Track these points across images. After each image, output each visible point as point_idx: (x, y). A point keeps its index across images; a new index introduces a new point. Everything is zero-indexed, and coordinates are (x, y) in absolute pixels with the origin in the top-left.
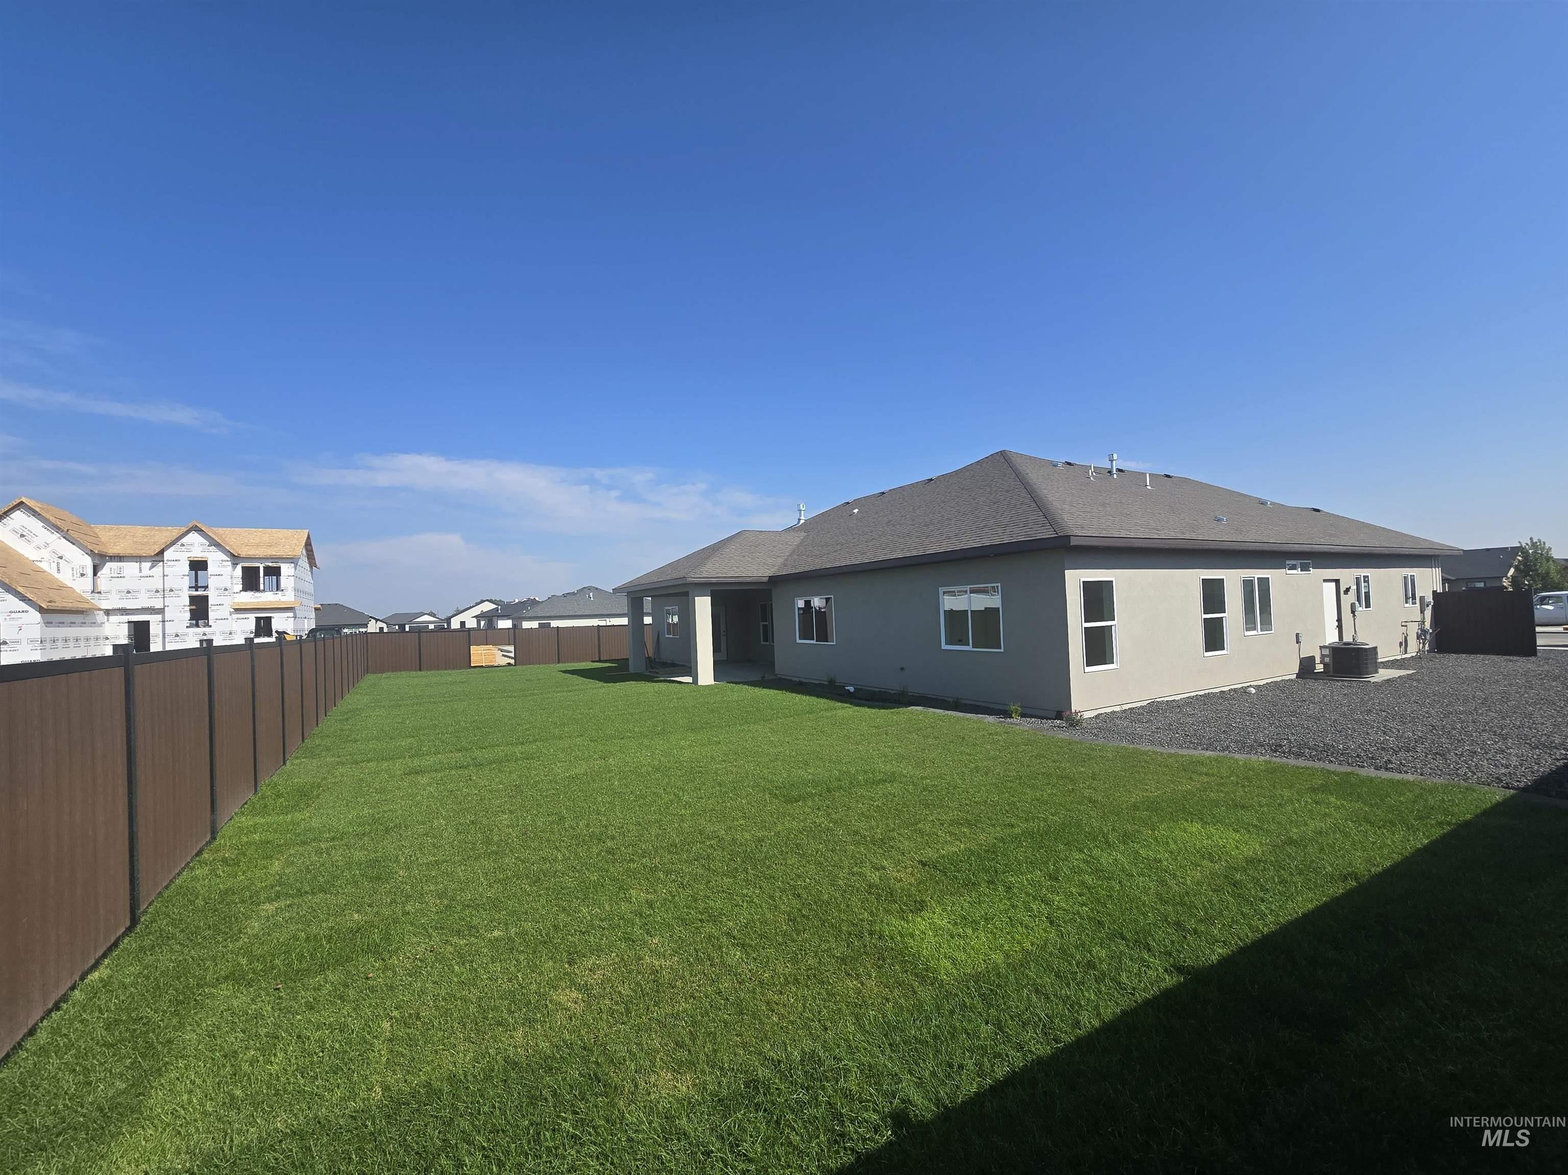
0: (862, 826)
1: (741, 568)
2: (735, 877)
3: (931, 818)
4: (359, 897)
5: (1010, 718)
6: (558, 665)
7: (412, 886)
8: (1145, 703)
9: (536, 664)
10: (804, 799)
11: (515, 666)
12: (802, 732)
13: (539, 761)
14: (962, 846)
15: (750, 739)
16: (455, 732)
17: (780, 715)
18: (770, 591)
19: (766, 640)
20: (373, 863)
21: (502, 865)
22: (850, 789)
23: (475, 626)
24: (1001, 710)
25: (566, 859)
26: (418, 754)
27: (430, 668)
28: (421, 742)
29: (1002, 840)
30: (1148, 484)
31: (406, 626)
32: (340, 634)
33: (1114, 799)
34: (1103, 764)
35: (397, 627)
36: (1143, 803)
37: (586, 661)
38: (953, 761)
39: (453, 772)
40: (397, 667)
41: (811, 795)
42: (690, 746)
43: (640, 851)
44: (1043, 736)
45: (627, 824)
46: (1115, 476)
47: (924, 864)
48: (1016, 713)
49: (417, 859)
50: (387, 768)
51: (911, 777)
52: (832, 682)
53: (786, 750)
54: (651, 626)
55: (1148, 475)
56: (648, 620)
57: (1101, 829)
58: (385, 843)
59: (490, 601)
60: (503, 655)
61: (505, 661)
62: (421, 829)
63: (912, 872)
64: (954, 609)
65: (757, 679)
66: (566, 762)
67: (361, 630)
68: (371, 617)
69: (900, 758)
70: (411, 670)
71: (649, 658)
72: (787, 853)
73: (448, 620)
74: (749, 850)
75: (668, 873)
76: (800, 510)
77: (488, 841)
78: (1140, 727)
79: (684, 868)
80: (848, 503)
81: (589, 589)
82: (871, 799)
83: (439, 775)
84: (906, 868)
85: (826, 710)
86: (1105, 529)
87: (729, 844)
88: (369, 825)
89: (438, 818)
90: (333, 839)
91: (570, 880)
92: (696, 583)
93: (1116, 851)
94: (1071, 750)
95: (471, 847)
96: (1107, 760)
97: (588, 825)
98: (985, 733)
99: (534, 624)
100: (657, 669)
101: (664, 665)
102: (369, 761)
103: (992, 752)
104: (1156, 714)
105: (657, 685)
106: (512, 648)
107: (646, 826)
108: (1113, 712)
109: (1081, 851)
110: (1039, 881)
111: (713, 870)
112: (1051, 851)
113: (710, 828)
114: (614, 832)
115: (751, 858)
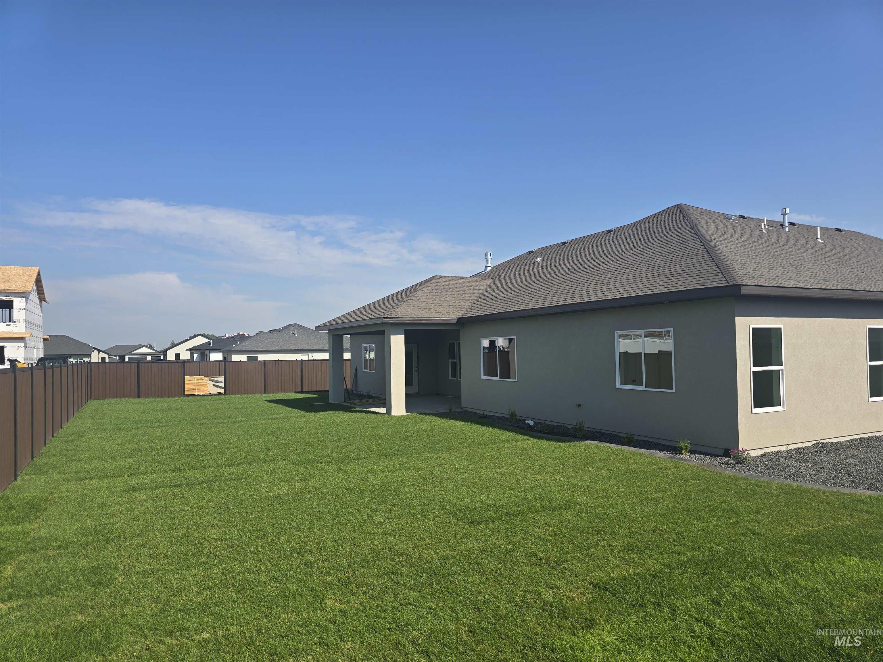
0: (539, 549)
1: (432, 310)
2: (420, 591)
3: (602, 544)
4: (83, 600)
5: (680, 454)
6: (264, 395)
7: (130, 592)
8: (810, 444)
9: (244, 394)
10: (486, 522)
11: (224, 395)
12: (485, 461)
13: (245, 482)
14: (631, 570)
15: (437, 466)
16: (170, 453)
17: (465, 445)
18: (458, 331)
19: (454, 375)
20: (95, 570)
21: (210, 575)
22: (528, 514)
23: (189, 358)
24: (671, 447)
25: (268, 571)
26: (136, 473)
27: (146, 396)
28: (139, 462)
29: (669, 566)
30: (819, 237)
31: (126, 357)
32: (67, 363)
33: (776, 532)
34: (767, 499)
35: (118, 358)
36: (804, 537)
37: (290, 392)
38: (625, 492)
39: (167, 490)
40: (117, 394)
41: (493, 519)
42: (383, 471)
43: (335, 565)
44: (711, 472)
45: (324, 540)
46: (787, 229)
47: (595, 586)
48: (686, 449)
49: (135, 567)
50: (108, 485)
51: (585, 505)
52: (513, 415)
53: (469, 477)
54: (349, 361)
55: (819, 228)
56: (347, 356)
57: (762, 559)
58: (106, 552)
59: (203, 336)
60: (214, 385)
61: (215, 391)
62: (138, 540)
63: (583, 592)
64: (630, 351)
65: (445, 411)
66: (270, 483)
67: (85, 359)
68: (94, 348)
69: (575, 488)
70: (131, 397)
71: (347, 390)
72: (469, 570)
73: (164, 352)
74: (434, 567)
75: (360, 585)
76: (487, 258)
77: (198, 553)
78: (804, 466)
79: (375, 581)
80: (532, 252)
81: (294, 326)
82: (547, 524)
83: (155, 492)
84: (578, 588)
85: (507, 441)
86: (774, 279)
87: (416, 561)
88: (92, 535)
89: (153, 531)
90: (59, 547)
91: (272, 589)
92: (391, 323)
93: (776, 580)
94: (737, 485)
95: (183, 557)
96: (771, 496)
97: (289, 541)
98: (656, 467)
99: (243, 358)
100: (354, 400)
101: (361, 396)
102: (91, 479)
103: (662, 485)
104: (820, 455)
105: (354, 414)
106: (222, 379)
107: (341, 543)
108: (779, 452)
109: (743, 578)
110: (702, 605)
111: (401, 584)
112: (714, 578)
113: (399, 546)
114: (312, 548)
115: (436, 574)
